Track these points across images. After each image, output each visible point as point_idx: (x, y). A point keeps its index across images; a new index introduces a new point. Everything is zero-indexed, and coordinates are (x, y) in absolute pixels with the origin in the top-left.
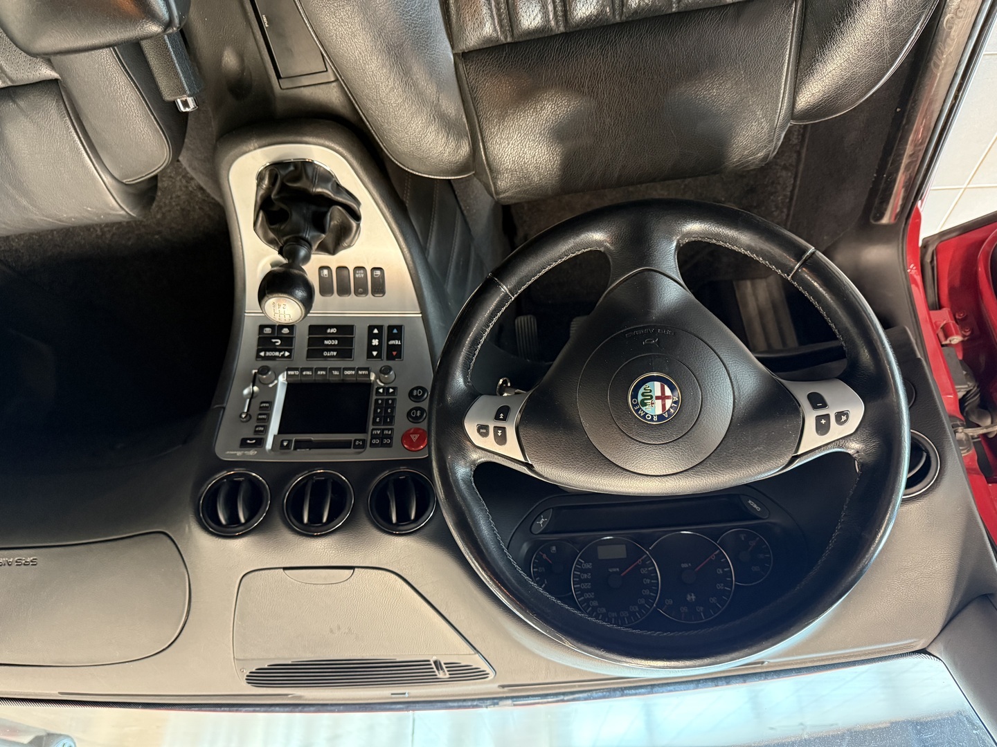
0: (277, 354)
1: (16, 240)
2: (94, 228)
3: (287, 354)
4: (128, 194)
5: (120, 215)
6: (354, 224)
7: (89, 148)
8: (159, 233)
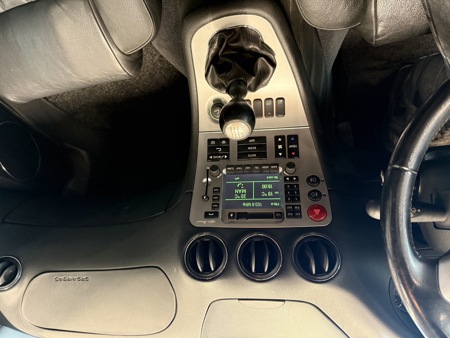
0: (220, 157)
1: (67, 97)
2: (104, 88)
3: (226, 157)
4: (128, 61)
5: (124, 75)
6: (271, 68)
7: (105, 32)
8: (138, 88)
